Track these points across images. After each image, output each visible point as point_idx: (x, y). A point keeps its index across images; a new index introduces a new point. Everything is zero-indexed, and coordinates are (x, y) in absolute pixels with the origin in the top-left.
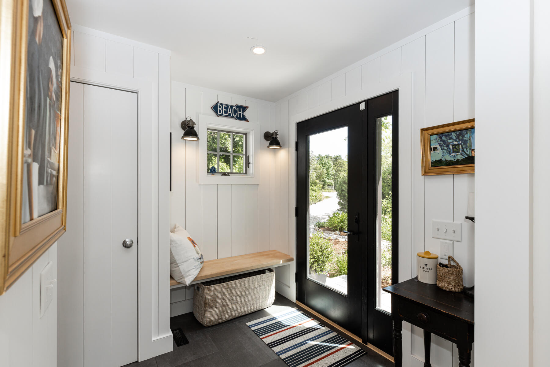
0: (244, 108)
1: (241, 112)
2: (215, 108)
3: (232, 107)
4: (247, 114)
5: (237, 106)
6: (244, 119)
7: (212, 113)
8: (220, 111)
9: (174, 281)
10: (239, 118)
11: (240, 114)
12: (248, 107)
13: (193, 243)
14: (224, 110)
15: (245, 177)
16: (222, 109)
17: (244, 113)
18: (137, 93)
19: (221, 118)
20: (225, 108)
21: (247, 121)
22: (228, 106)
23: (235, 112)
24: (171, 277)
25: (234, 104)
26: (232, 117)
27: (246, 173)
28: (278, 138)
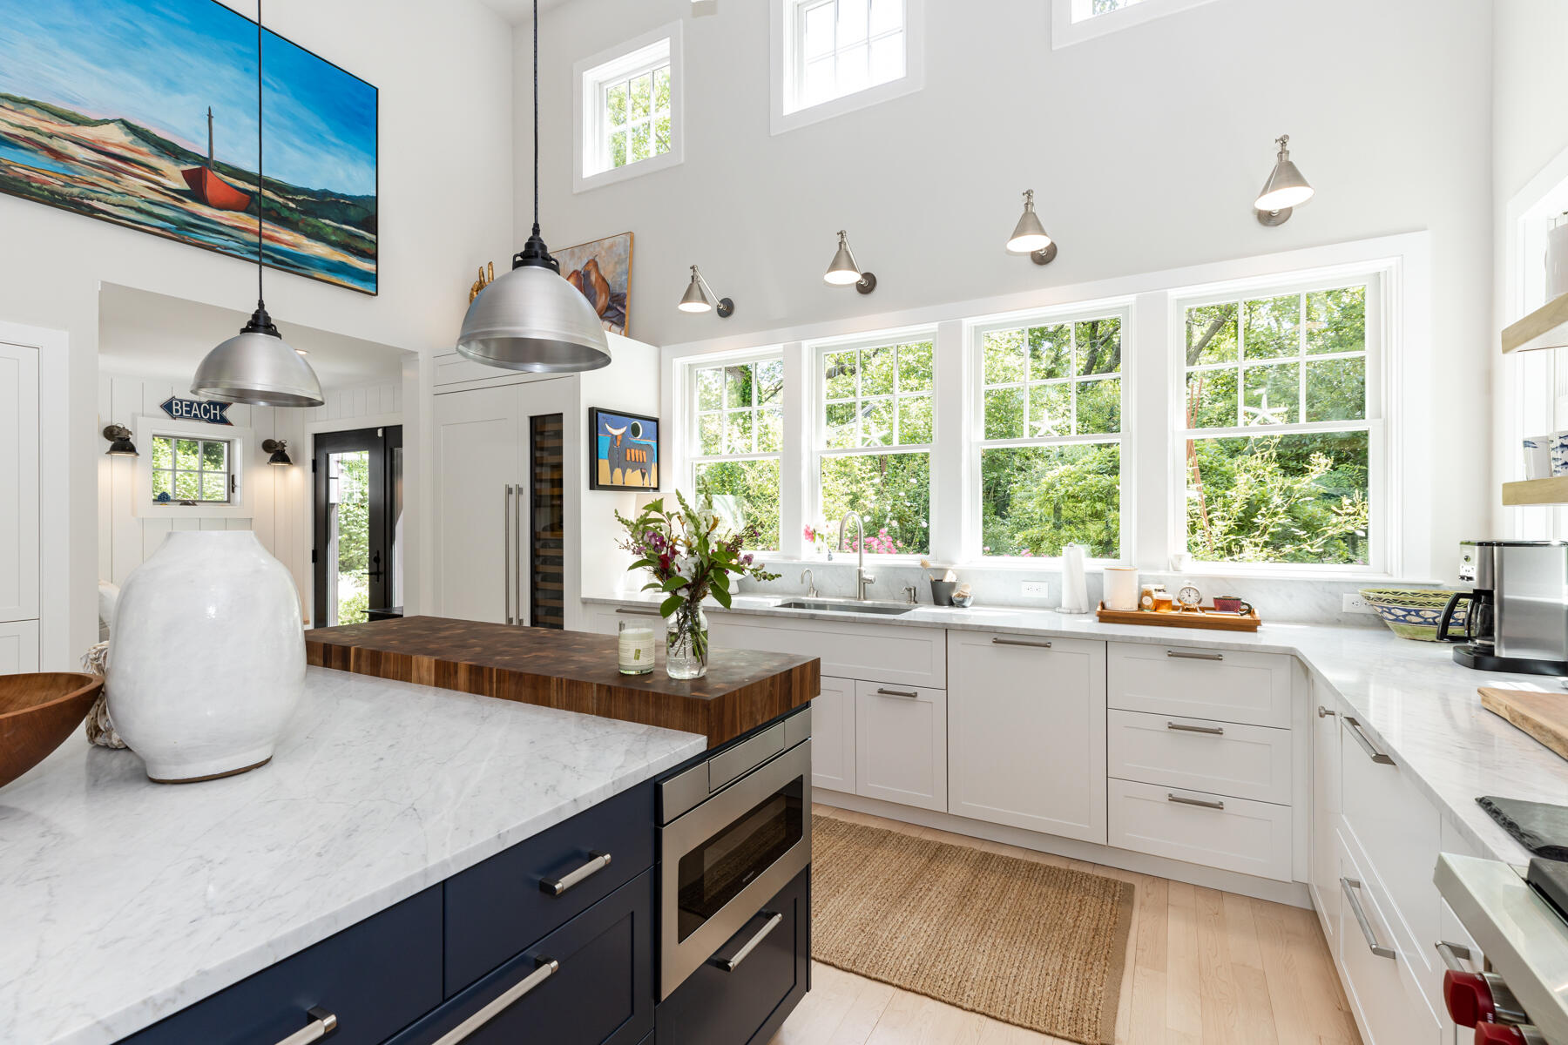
0: (223, 406)
1: (218, 412)
2: (167, 407)
3: (199, 404)
4: (228, 414)
5: (210, 403)
6: (224, 421)
7: (163, 413)
8: (177, 411)
10: (213, 421)
11: (215, 415)
12: (231, 403)
14: (184, 409)
15: (227, 506)
16: (181, 408)
17: (224, 413)
19: (179, 422)
20: (186, 406)
21: (230, 424)
22: (192, 403)
23: (207, 411)
25: (204, 401)
26: (202, 419)
27: (229, 501)
28: (286, 452)
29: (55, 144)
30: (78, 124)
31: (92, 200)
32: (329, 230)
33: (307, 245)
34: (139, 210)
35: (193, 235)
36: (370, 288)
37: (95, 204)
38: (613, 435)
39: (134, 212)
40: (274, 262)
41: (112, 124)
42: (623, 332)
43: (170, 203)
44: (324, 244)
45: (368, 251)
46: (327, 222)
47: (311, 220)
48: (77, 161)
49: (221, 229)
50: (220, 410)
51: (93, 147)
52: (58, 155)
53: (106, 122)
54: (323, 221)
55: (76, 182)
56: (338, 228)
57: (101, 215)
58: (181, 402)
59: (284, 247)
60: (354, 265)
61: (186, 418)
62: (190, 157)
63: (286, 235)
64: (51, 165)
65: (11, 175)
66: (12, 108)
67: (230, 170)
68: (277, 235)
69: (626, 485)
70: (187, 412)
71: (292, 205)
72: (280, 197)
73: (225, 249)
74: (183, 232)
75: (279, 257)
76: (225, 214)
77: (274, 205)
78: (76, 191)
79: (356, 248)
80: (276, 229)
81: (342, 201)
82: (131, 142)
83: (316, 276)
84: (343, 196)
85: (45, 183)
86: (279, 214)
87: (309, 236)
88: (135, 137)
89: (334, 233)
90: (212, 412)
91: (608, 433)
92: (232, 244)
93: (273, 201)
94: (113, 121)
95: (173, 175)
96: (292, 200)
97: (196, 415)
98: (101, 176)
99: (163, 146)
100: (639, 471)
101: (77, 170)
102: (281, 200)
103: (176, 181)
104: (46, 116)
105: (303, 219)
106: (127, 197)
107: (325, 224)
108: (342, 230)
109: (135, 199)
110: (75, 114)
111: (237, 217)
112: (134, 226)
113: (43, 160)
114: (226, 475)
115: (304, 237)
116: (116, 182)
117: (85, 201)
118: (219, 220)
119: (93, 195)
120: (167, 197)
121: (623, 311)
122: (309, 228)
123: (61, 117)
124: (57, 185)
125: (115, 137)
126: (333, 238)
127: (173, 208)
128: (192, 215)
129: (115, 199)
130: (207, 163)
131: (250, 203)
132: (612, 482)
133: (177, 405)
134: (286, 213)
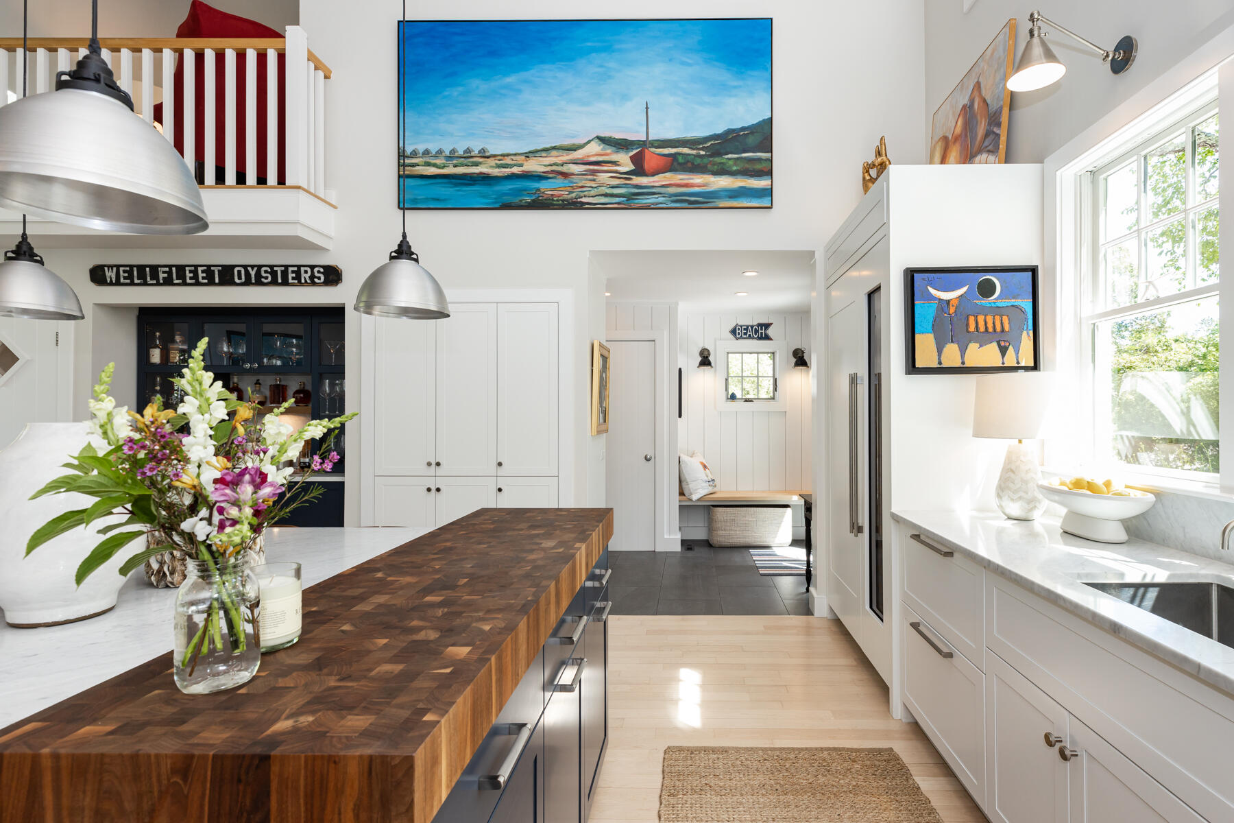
0: (767, 326)
1: (763, 331)
2: (733, 332)
3: (752, 327)
4: (770, 332)
5: (759, 325)
6: (767, 338)
7: (731, 336)
8: (739, 334)
9: (683, 497)
10: (760, 338)
11: (762, 333)
12: (772, 324)
13: (705, 467)
14: (743, 331)
16: (741, 331)
17: (767, 332)
18: (654, 341)
19: (740, 341)
20: (745, 329)
21: (771, 339)
22: (748, 327)
23: (757, 331)
24: (682, 493)
25: (755, 324)
26: (753, 338)
27: (773, 398)
28: (805, 358)
29: (564, 169)
30: (575, 150)
31: (582, 198)
32: (731, 163)
33: (714, 182)
34: (606, 195)
35: (636, 201)
36: (765, 202)
37: (584, 200)
38: (940, 300)
39: (603, 197)
40: (689, 204)
41: (592, 142)
42: (997, 161)
43: (623, 183)
44: (727, 176)
45: (765, 170)
46: (730, 156)
47: (717, 160)
48: (575, 175)
49: (654, 190)
50: (765, 329)
51: (582, 162)
52: (565, 175)
53: (589, 142)
54: (726, 156)
55: (574, 189)
56: (738, 159)
57: (587, 206)
58: (741, 327)
59: (697, 189)
60: (751, 186)
61: (745, 338)
62: (635, 144)
63: (698, 179)
64: (563, 183)
65: (546, 196)
66: (545, 155)
67: (659, 143)
68: (691, 181)
69: (967, 364)
70: (745, 334)
71: (702, 153)
72: (694, 149)
73: (657, 204)
74: (630, 201)
75: (693, 199)
76: (656, 178)
77: (689, 157)
78: (574, 195)
79: (754, 171)
80: (692, 177)
81: (742, 133)
82: (602, 150)
83: (721, 206)
84: (743, 129)
85: (561, 195)
86: (693, 164)
87: (715, 173)
88: (604, 145)
89: (735, 164)
90: (760, 331)
91: (932, 298)
92: (661, 199)
93: (689, 155)
94: (592, 140)
95: (625, 161)
96: (702, 149)
97: (750, 335)
98: (587, 180)
99: (619, 144)
100: (994, 345)
101: (575, 181)
102: (694, 152)
103: (627, 165)
104: (560, 152)
105: (711, 161)
106: (600, 189)
107: (728, 159)
108: (742, 158)
109: (603, 188)
110: (574, 145)
111: (665, 177)
112: (603, 207)
113: (559, 182)
114: (772, 378)
115: (711, 176)
116: (594, 180)
117: (579, 200)
118: (652, 184)
119: (582, 194)
120: (622, 180)
121: (998, 132)
122: (716, 167)
123: (568, 150)
124: (565, 195)
125: (594, 150)
126: (735, 168)
127: (625, 186)
128: (637, 186)
129: (593, 192)
130: (644, 144)
131: (672, 164)
132: (940, 363)
133: (739, 329)
134: (698, 161)
